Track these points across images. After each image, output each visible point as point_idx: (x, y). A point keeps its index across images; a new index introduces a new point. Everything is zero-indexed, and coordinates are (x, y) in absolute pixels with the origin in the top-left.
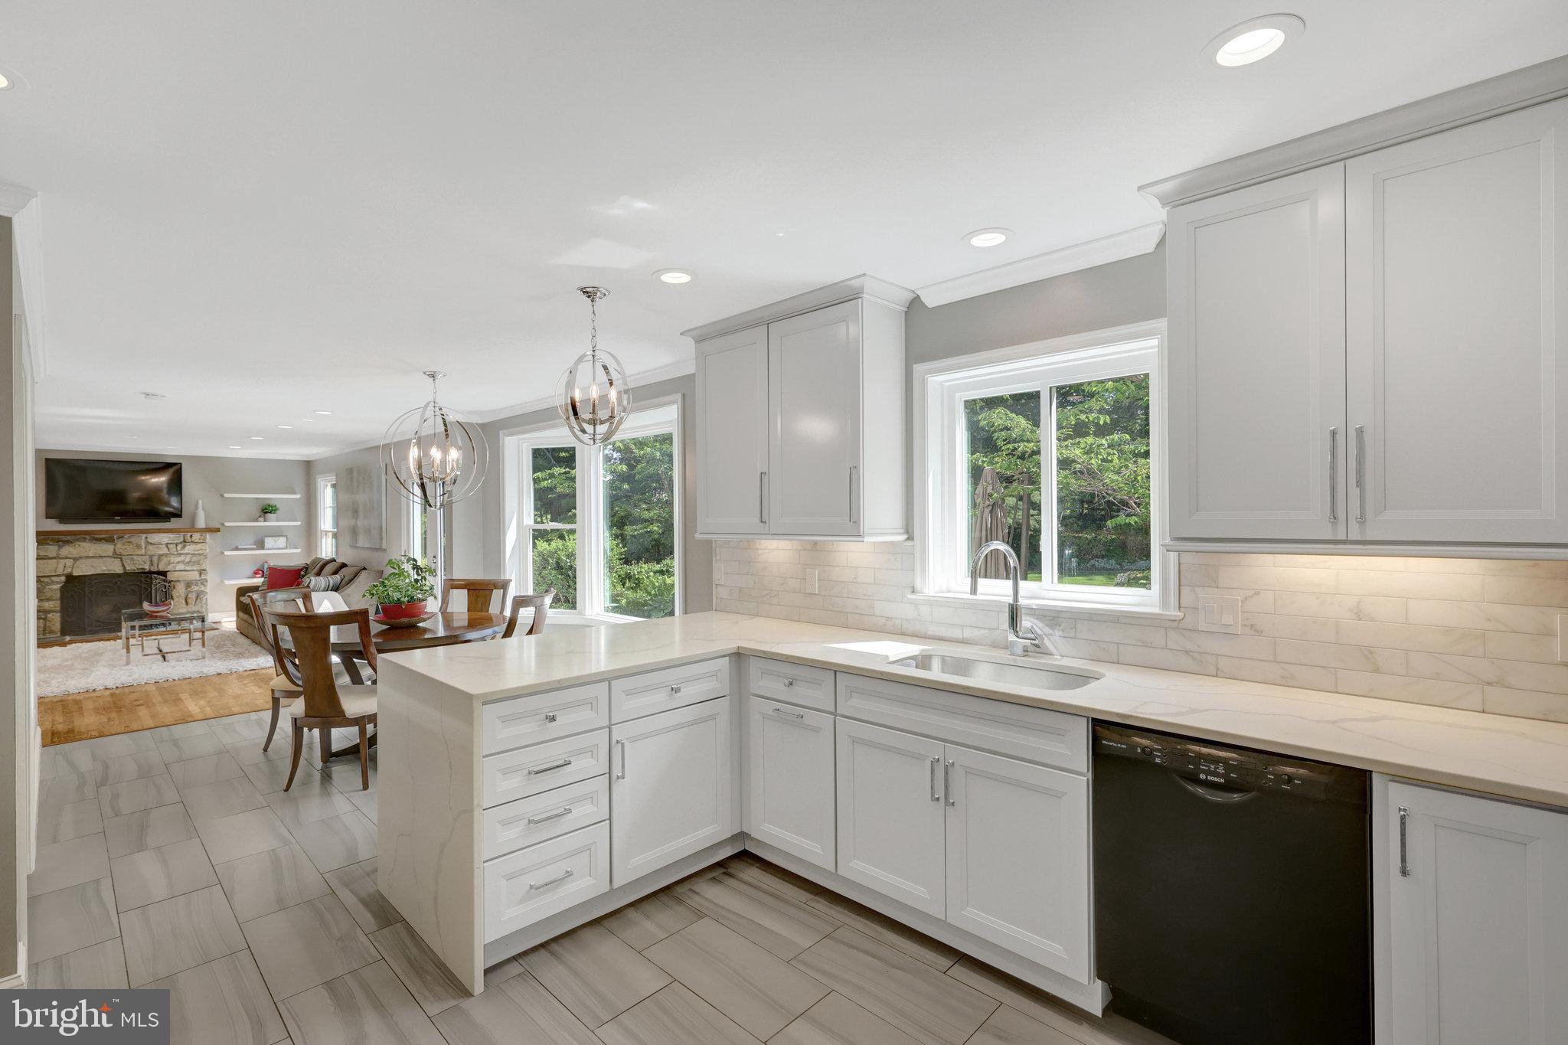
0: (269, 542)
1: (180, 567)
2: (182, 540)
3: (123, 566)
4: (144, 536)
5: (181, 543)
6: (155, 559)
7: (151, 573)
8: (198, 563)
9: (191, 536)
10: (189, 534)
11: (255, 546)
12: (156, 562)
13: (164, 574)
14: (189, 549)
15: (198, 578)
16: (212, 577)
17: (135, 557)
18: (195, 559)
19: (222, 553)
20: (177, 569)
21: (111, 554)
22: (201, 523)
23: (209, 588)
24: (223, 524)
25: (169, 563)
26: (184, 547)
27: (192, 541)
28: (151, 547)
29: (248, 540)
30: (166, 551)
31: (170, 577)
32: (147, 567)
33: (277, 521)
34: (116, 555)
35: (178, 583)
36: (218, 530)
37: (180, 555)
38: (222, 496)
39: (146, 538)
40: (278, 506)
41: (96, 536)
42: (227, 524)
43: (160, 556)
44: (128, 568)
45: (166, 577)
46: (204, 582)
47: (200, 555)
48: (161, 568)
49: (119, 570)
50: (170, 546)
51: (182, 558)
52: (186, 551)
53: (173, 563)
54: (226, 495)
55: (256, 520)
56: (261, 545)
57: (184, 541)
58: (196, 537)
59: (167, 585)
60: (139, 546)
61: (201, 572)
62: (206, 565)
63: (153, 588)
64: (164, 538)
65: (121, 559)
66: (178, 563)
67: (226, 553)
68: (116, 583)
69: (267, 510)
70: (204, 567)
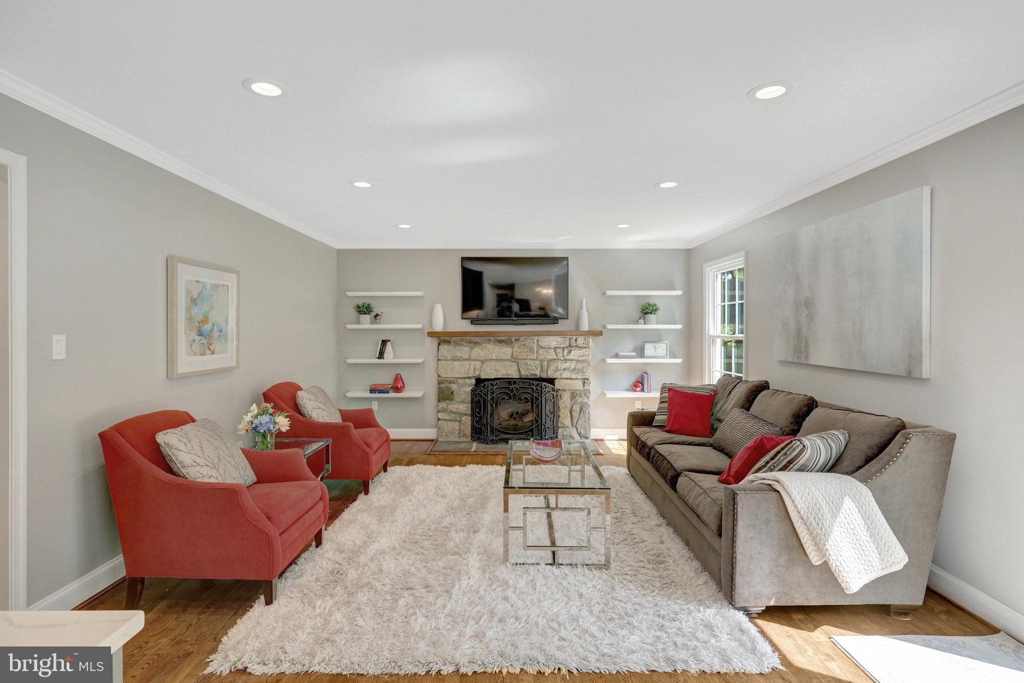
0: (649, 349)
1: (566, 374)
2: (568, 344)
3: (519, 371)
4: (536, 338)
5: (567, 347)
6: (545, 364)
7: (542, 380)
8: (582, 371)
9: (576, 340)
10: (574, 337)
11: (635, 354)
12: (546, 367)
13: (551, 381)
14: (575, 354)
15: (581, 388)
16: (594, 387)
17: (529, 362)
18: (579, 366)
19: (604, 360)
20: (564, 377)
21: (509, 357)
22: (585, 327)
23: (592, 400)
24: (604, 327)
25: (557, 370)
26: (570, 352)
27: (576, 346)
28: (541, 351)
29: (627, 347)
30: (553, 356)
31: (558, 385)
32: (538, 373)
33: (657, 323)
34: (514, 359)
35: (564, 392)
36: (600, 333)
37: (566, 360)
38: (604, 294)
39: (538, 341)
40: (658, 305)
41: (498, 338)
42: (609, 327)
43: (550, 361)
44: (523, 373)
45: (554, 385)
46: (587, 393)
47: (583, 361)
48: (551, 375)
49: (515, 375)
50: (558, 351)
51: (567, 365)
52: (571, 357)
53: (560, 370)
54: (609, 293)
55: (637, 322)
56: (641, 353)
57: (570, 346)
58: (581, 340)
59: (555, 393)
60: (531, 350)
61: (585, 381)
62: (589, 374)
63: (543, 398)
64: (553, 341)
65: (517, 362)
66: (564, 369)
67: (609, 361)
68: (512, 390)
69: (647, 310)
70: (587, 375)
